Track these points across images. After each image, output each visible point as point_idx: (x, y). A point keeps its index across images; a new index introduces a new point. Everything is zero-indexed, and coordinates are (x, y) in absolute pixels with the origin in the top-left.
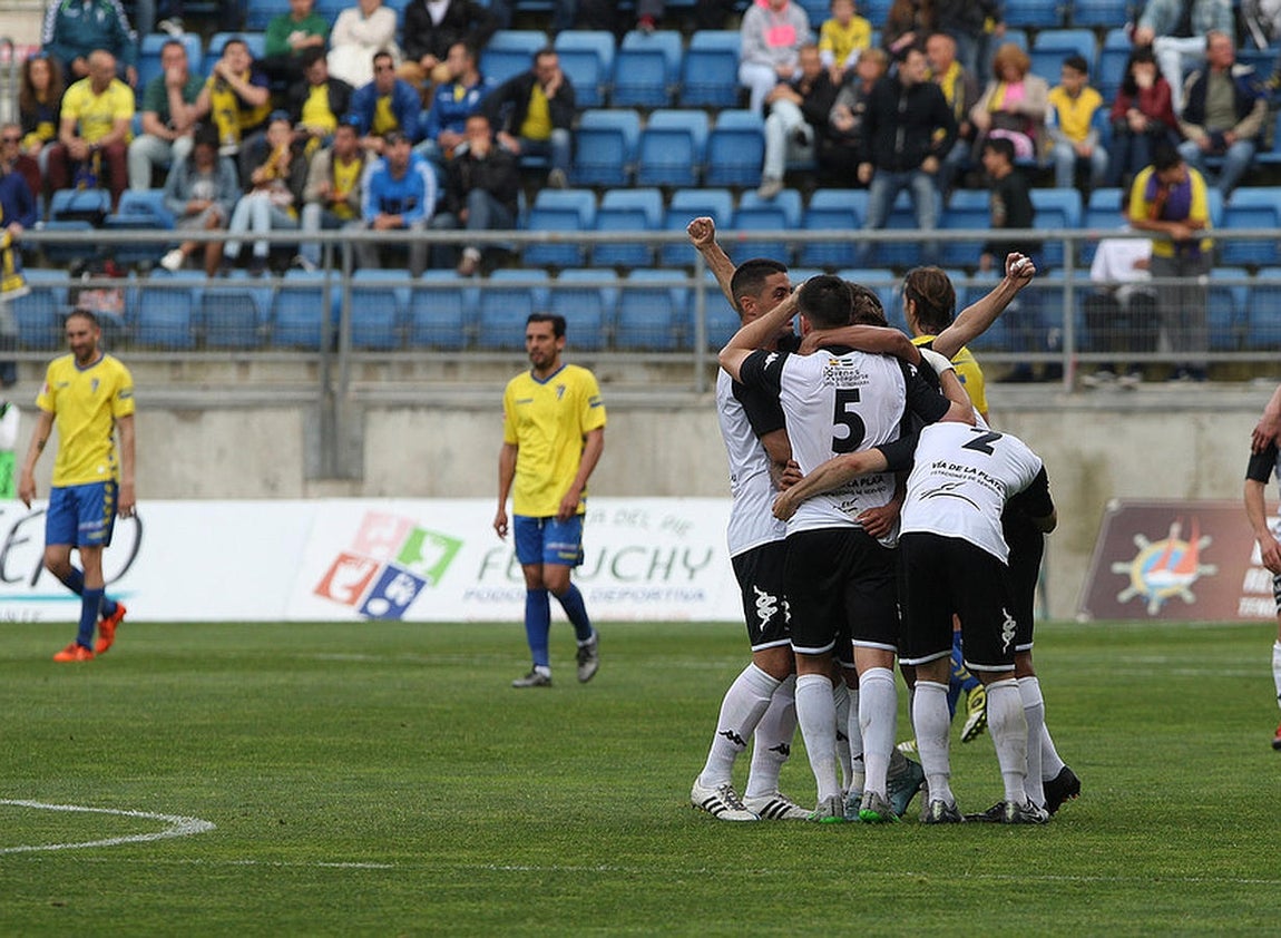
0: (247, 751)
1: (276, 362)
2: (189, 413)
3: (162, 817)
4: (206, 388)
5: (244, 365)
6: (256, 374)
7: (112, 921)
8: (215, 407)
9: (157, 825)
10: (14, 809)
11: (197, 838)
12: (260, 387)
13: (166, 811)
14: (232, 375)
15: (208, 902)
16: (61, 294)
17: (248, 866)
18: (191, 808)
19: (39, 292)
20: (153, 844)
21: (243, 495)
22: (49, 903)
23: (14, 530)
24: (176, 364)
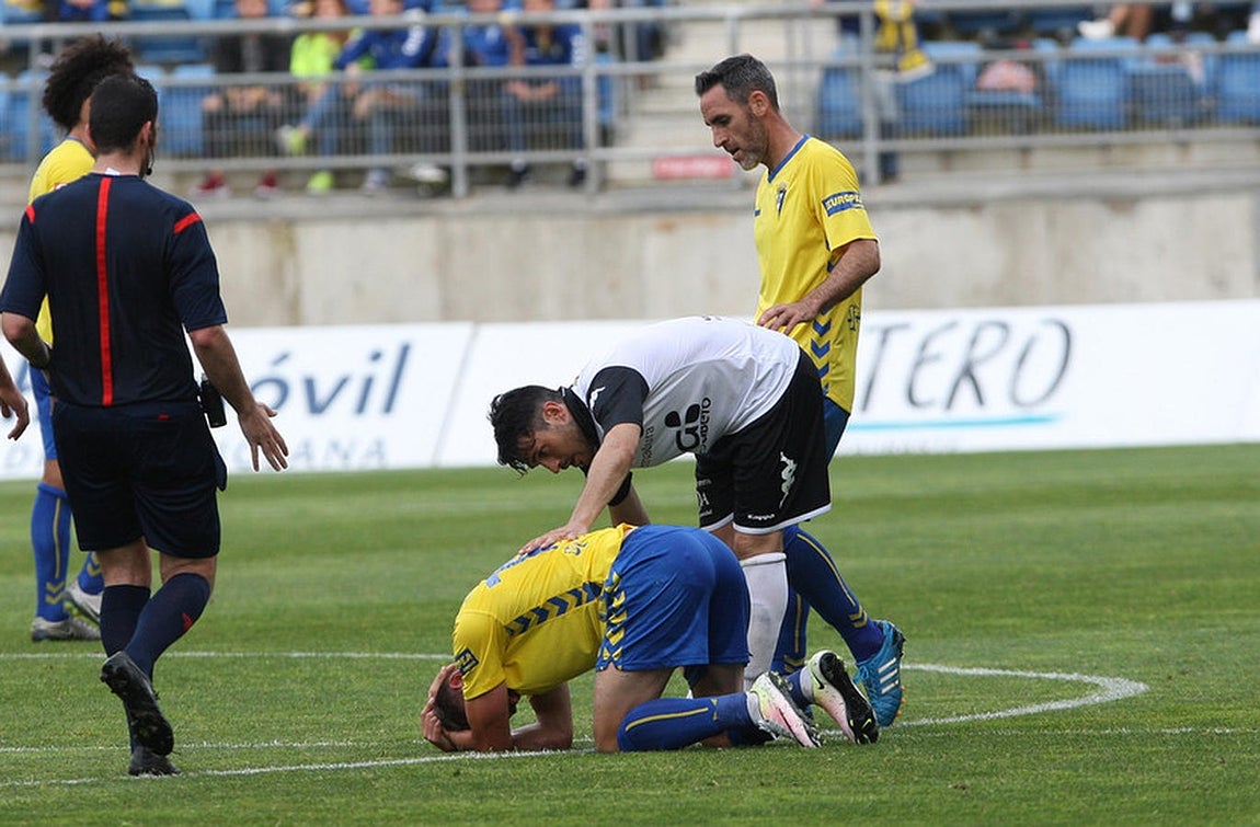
0: (1189, 597)
1: (1222, 141)
2: (1120, 203)
3: (1087, 679)
4: (1141, 173)
5: (1184, 145)
6: (1199, 155)
7: (1024, 805)
8: (1153, 195)
9: (1079, 688)
10: (914, 675)
11: (1128, 703)
12: (1202, 171)
13: (1092, 671)
14: (1170, 157)
15: (1137, 779)
16: (969, 71)
17: (1185, 734)
18: (1120, 666)
19: (947, 70)
20: (1075, 712)
21: (1186, 296)
22: (950, 786)
23: (924, 347)
24: (1105, 148)
